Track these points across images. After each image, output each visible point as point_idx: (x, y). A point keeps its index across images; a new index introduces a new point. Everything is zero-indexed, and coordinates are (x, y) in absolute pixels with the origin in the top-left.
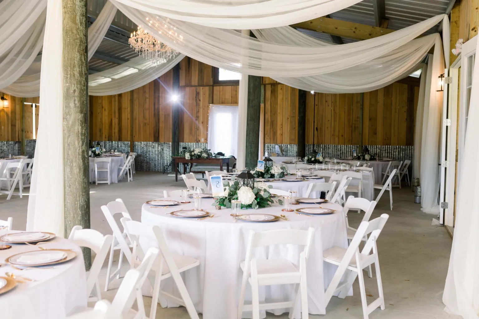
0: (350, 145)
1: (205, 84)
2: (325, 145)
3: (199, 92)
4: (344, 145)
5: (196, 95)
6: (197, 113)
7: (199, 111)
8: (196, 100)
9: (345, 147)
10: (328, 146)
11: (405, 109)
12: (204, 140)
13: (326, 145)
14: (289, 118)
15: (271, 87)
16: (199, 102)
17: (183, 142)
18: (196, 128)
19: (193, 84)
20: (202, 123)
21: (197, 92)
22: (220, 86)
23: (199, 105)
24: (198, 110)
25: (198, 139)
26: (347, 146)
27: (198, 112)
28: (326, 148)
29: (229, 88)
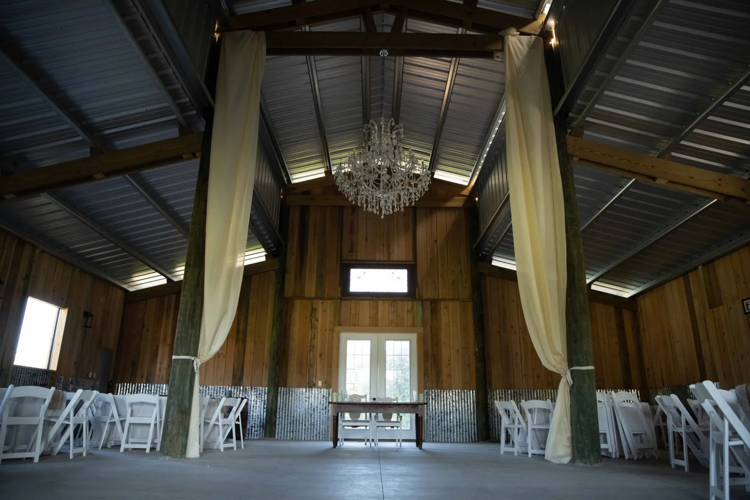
0: (549, 390)
1: (326, 296)
2: (515, 390)
3: (316, 309)
4: (542, 390)
5: (312, 312)
6: (311, 340)
7: (316, 338)
8: (311, 320)
9: (544, 393)
10: (520, 391)
11: (616, 339)
12: (322, 383)
13: (517, 390)
14: (460, 350)
15: (431, 304)
16: (316, 323)
17: (285, 386)
18: (308, 363)
19: (307, 295)
20: (320, 356)
21: (312, 307)
22: (351, 300)
23: (315, 328)
24: (314, 335)
25: (313, 382)
26: (545, 391)
27: (314, 338)
28: (517, 394)
29: (366, 304)
